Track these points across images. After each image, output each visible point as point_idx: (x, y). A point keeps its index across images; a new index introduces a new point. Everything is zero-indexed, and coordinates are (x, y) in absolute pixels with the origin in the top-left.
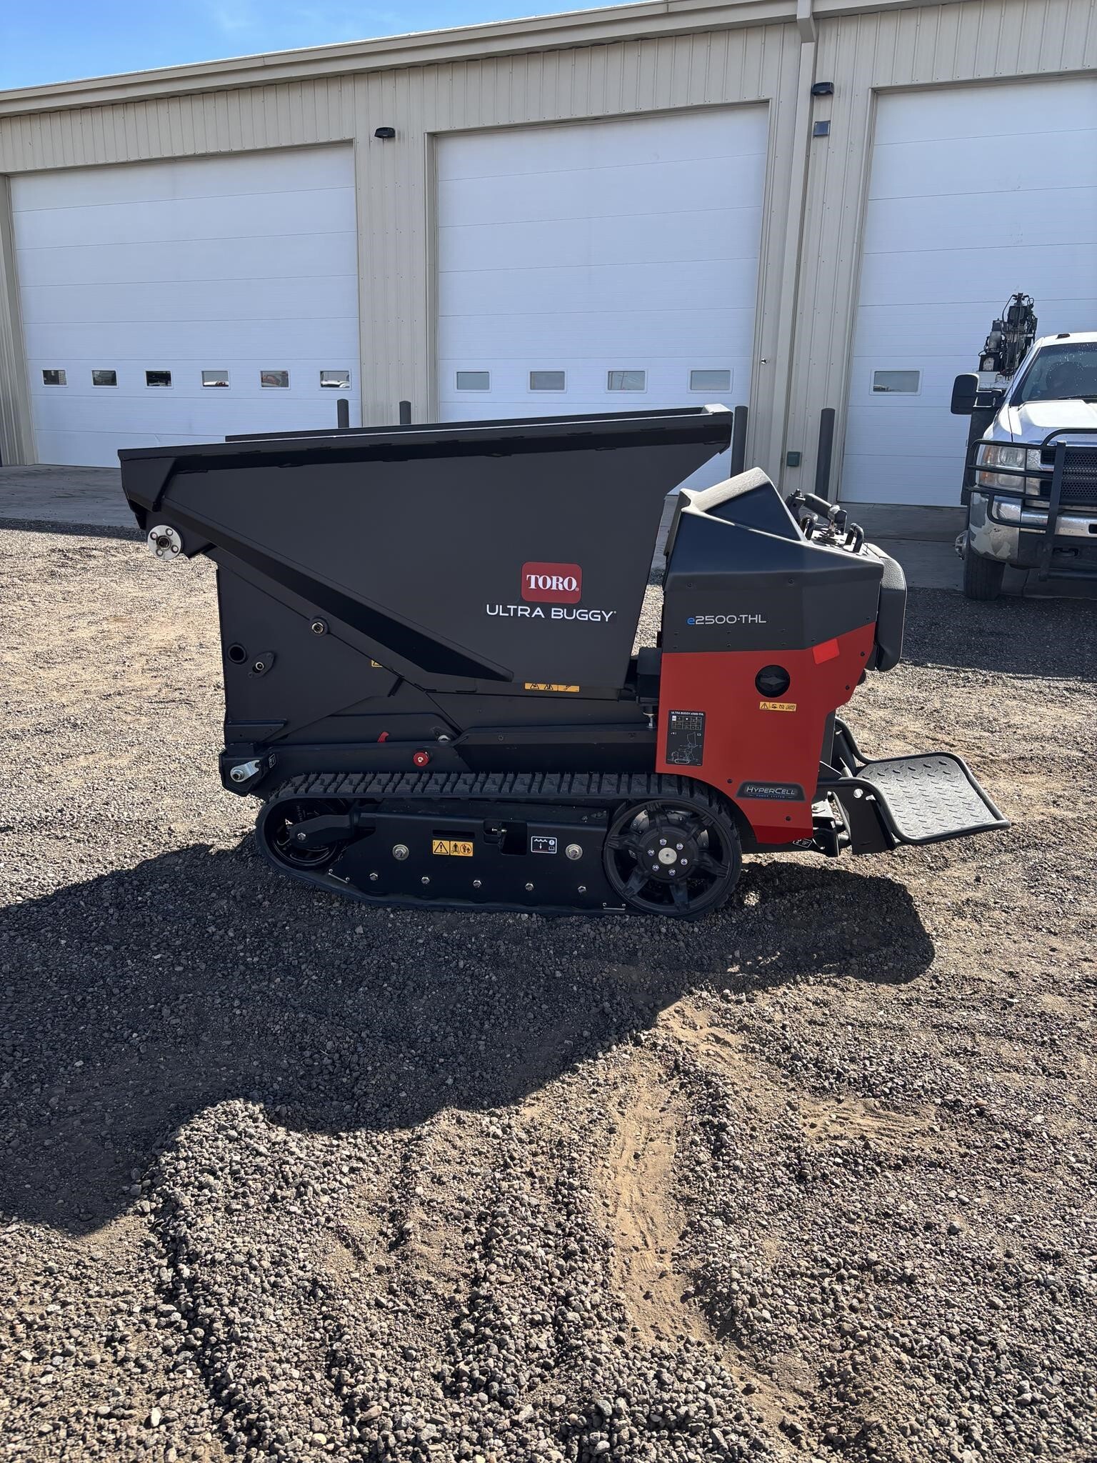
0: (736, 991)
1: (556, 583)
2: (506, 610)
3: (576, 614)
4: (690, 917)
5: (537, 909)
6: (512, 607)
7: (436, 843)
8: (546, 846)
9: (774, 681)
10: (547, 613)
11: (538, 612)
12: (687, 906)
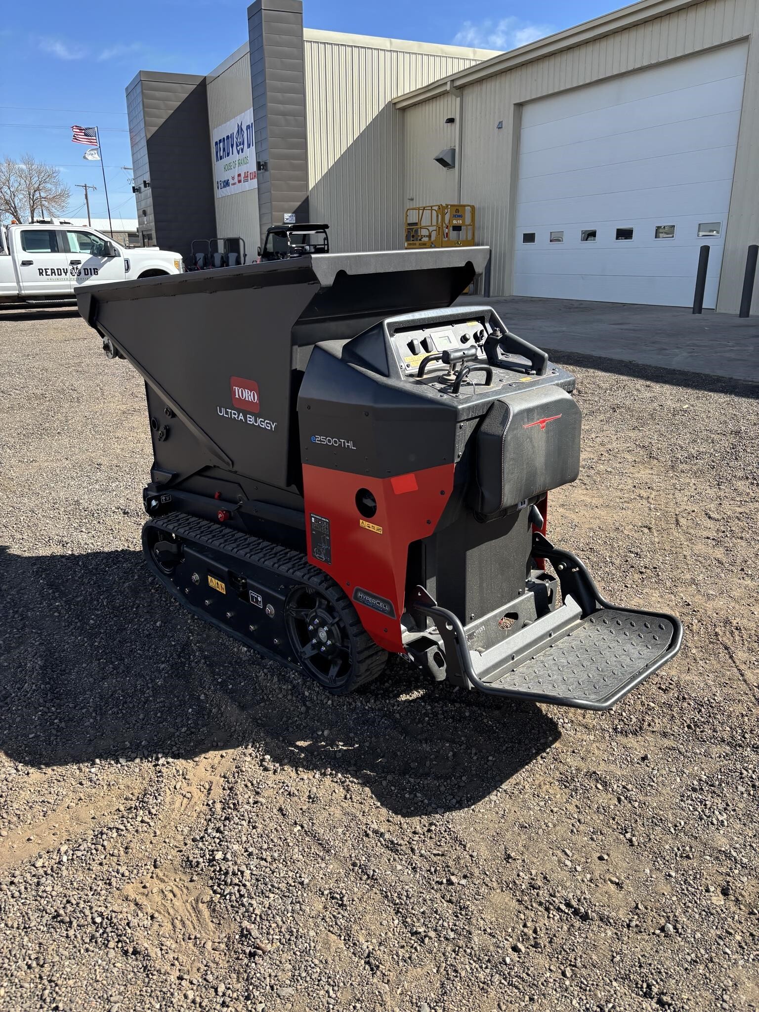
0: (275, 759)
1: (249, 396)
2: (227, 413)
3: (259, 420)
4: (331, 691)
5: (258, 646)
6: (229, 411)
7: (210, 578)
8: (257, 601)
9: (368, 502)
10: (245, 418)
11: (241, 417)
12: (335, 681)
